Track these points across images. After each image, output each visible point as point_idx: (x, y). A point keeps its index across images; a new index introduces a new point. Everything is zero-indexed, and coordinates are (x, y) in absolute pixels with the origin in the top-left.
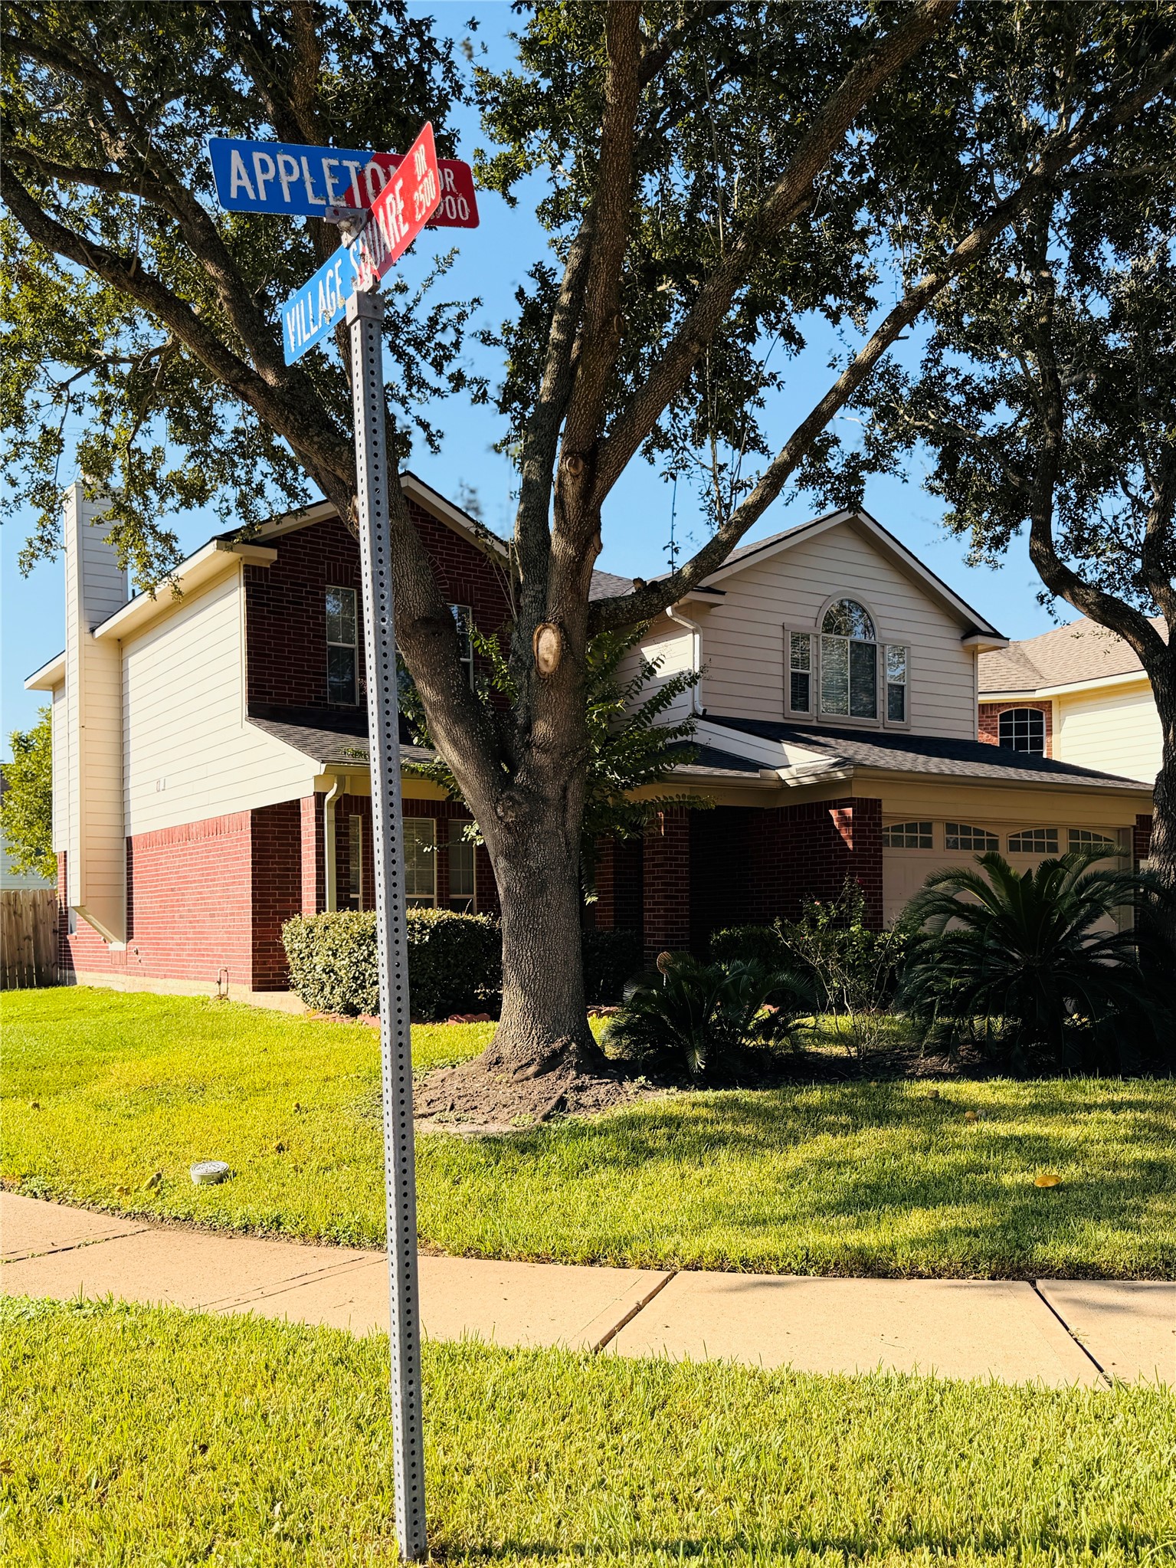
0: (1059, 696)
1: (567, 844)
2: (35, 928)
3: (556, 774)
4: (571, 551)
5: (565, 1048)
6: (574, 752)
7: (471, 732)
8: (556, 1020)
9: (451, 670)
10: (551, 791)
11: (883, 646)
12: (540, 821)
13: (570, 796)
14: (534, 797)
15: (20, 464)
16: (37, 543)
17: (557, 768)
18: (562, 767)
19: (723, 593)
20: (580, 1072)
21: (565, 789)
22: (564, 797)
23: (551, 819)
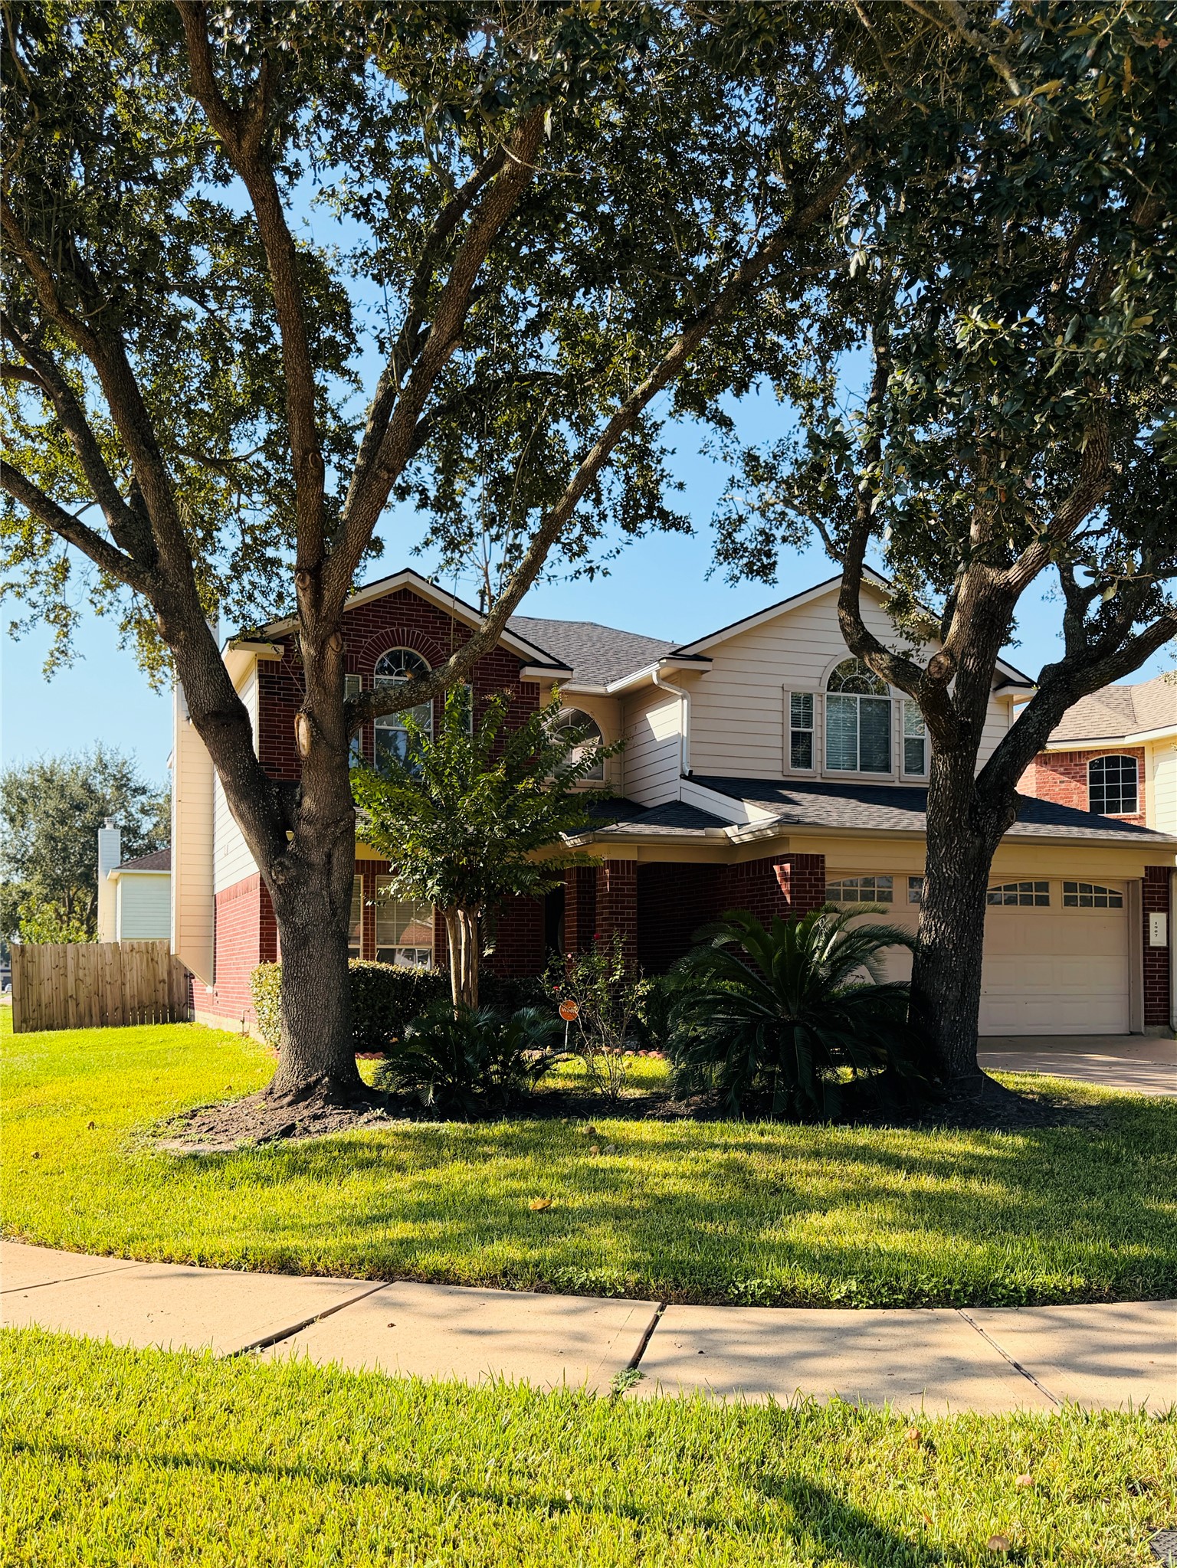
0: (1152, 742)
1: (332, 903)
2: (170, 973)
3: (319, 842)
4: (312, 652)
5: (318, 1081)
6: (337, 823)
7: (254, 807)
8: (314, 1057)
9: (239, 755)
10: (316, 857)
11: (899, 701)
12: (306, 884)
13: (335, 861)
14: (301, 862)
15: (37, 589)
16: (57, 654)
17: (321, 838)
18: (324, 836)
19: (710, 660)
20: (327, 1103)
21: (329, 856)
22: (329, 862)
23: (316, 882)
